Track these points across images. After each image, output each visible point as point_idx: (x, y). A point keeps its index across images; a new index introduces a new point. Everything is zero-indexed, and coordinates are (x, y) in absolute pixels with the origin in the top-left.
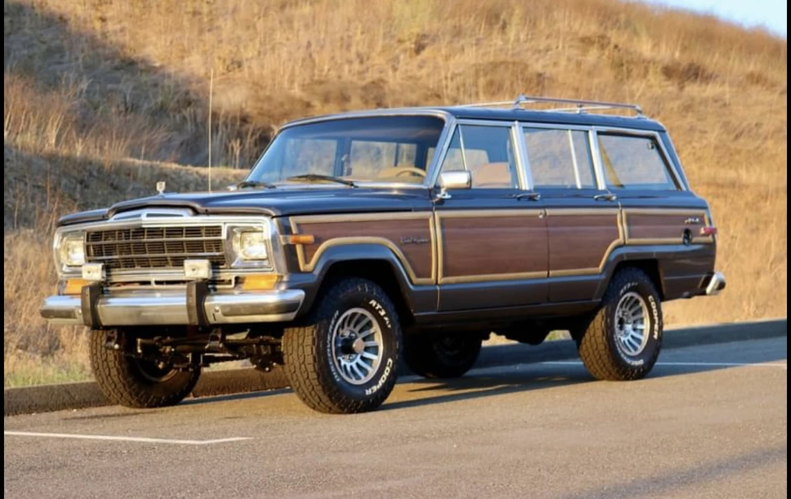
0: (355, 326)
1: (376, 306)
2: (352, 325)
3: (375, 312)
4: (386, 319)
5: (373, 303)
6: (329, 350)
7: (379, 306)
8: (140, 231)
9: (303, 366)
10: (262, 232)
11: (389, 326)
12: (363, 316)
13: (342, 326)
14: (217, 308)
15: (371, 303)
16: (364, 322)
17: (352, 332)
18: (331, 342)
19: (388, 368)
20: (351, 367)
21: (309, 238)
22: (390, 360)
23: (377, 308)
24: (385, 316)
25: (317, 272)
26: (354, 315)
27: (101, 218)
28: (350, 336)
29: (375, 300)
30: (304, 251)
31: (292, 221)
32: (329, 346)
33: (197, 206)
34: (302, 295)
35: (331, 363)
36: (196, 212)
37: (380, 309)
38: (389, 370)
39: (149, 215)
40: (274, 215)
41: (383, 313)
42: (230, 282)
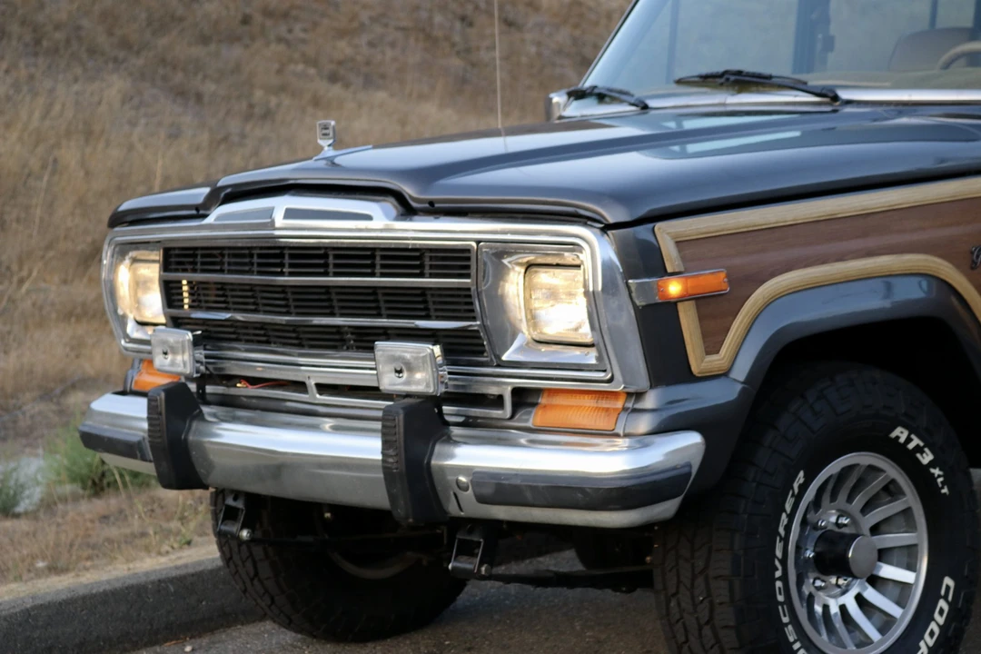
0: (850, 499)
1: (909, 440)
2: (843, 496)
3: (904, 458)
4: (936, 472)
5: (901, 433)
6: (779, 584)
7: (916, 441)
8: (273, 254)
9: (707, 631)
10: (578, 266)
11: (945, 490)
12: (873, 469)
13: (816, 504)
14: (463, 479)
15: (893, 435)
16: (876, 484)
17: (842, 514)
18: (784, 562)
19: (942, 604)
20: (843, 608)
21: (714, 280)
22: (948, 581)
23: (911, 446)
24: (932, 464)
25: (741, 371)
26: (848, 470)
27: (194, 212)
28: (837, 524)
29: (905, 426)
30: (702, 318)
31: (666, 234)
32: (778, 574)
33: (409, 190)
34: (697, 444)
35: (785, 620)
36: (408, 210)
37: (919, 449)
38: (946, 608)
39: (290, 214)
40: (611, 220)
41: (927, 458)
42: (498, 401)
